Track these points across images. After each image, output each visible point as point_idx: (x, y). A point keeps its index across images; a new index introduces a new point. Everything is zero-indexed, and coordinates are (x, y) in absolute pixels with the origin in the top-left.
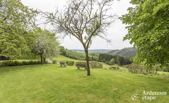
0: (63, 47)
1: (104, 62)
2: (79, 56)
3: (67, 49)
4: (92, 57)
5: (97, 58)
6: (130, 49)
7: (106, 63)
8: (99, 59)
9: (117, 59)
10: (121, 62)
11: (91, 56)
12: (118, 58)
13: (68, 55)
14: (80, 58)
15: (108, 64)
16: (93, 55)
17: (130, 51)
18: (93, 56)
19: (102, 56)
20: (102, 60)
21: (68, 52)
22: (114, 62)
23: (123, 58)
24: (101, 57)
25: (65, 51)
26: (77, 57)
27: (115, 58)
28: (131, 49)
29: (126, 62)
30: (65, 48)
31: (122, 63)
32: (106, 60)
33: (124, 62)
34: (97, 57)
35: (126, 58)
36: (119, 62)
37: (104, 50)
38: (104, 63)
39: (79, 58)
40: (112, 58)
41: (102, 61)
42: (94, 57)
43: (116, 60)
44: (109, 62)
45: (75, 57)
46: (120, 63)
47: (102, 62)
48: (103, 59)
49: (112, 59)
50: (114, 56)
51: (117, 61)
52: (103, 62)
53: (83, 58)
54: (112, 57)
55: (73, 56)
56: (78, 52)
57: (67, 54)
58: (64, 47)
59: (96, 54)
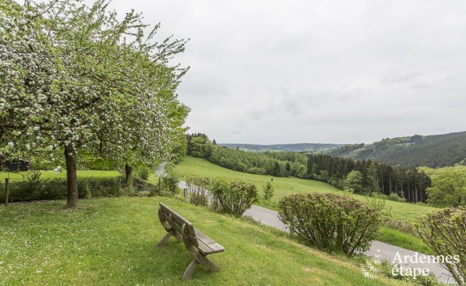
0: (204, 136)
1: (326, 181)
2: (248, 161)
3: (214, 141)
4: (288, 166)
5: (302, 169)
6: (402, 142)
7: (330, 184)
8: (309, 171)
9: (372, 174)
10: (385, 183)
11: (284, 163)
12: (372, 169)
13: (217, 158)
14: (253, 169)
15: (339, 188)
16: (289, 160)
17: (401, 148)
18: (290, 163)
19: (316, 163)
20: (318, 174)
21: (218, 150)
22: (358, 183)
23: (389, 168)
24: (315, 165)
25: (210, 147)
26: (243, 164)
27: (361, 171)
28: (406, 142)
29: (401, 184)
30: (211, 139)
31: (386, 185)
32: (330, 175)
33: (394, 184)
34: (302, 166)
35: (400, 170)
36: (376, 183)
37: (317, 146)
38: (325, 184)
39: (249, 167)
40: (350, 171)
41: (319, 177)
42: (292, 166)
43: (365, 175)
44: (340, 180)
45: (236, 165)
46: (380, 186)
47: (318, 180)
48: (321, 171)
49: (353, 173)
50: (358, 162)
51: (369, 179)
52: (322, 181)
53: (259, 166)
54: (351, 166)
55: (232, 161)
56: (246, 150)
57: (215, 155)
58: (206, 135)
59: (298, 156)
